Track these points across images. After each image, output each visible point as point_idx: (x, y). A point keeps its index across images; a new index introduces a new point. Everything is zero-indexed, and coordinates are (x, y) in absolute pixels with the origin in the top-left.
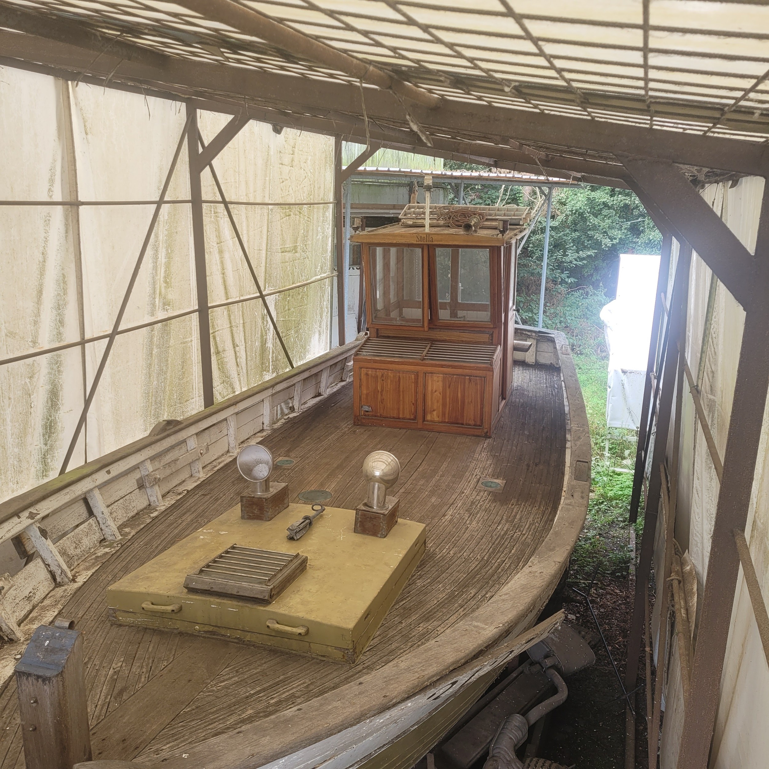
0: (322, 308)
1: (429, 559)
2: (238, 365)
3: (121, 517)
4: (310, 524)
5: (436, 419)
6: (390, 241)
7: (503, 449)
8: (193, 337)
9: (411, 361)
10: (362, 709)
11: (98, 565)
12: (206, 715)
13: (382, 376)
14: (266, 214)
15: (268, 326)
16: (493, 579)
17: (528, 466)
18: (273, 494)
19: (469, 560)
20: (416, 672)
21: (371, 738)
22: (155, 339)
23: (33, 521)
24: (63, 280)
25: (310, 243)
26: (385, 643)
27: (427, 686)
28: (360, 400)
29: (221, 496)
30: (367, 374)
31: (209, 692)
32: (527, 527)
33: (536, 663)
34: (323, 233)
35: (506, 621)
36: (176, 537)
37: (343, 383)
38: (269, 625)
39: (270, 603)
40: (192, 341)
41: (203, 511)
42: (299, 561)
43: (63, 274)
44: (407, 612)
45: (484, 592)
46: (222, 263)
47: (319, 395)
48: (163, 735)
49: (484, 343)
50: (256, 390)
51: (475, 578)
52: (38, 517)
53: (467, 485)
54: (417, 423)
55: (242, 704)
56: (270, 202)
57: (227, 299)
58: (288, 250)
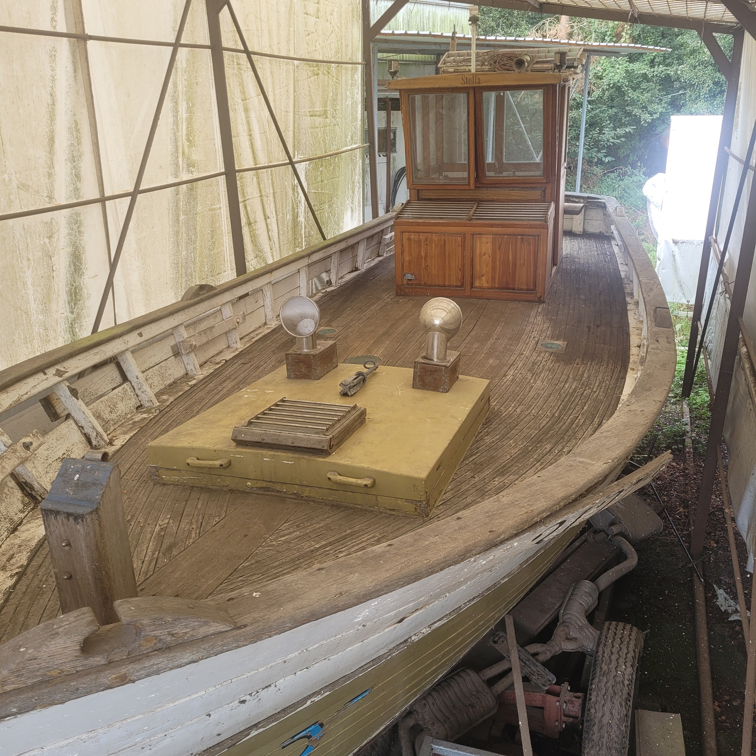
0: (353, 183)
1: (495, 416)
2: (270, 239)
3: (157, 384)
4: (364, 380)
5: (485, 285)
6: (432, 86)
7: (559, 313)
8: (222, 203)
9: (457, 221)
10: (466, 545)
11: (136, 429)
12: (267, 570)
13: (426, 239)
14: (291, 71)
15: (299, 198)
16: (568, 434)
17: (589, 327)
18: (321, 350)
19: (538, 416)
20: (523, 507)
21: (464, 587)
22: (181, 204)
23: (61, 379)
24: (75, 128)
25: (339, 108)
26: (458, 497)
27: (537, 523)
28: (403, 268)
29: (262, 364)
30: (409, 239)
31: (269, 546)
32: (597, 384)
33: (601, 531)
34: (352, 99)
35: (614, 456)
37: (380, 258)
38: (331, 477)
39: (330, 454)
40: (220, 208)
41: (244, 378)
42: (358, 413)
43: (75, 121)
44: (478, 468)
45: (560, 447)
46: (248, 123)
47: (357, 269)
48: (220, 590)
49: (536, 201)
50: (292, 258)
51: (548, 433)
52: (67, 375)
53: (526, 347)
54: (465, 290)
55: (307, 558)
56: (295, 56)
57: (256, 165)
58: (318, 113)
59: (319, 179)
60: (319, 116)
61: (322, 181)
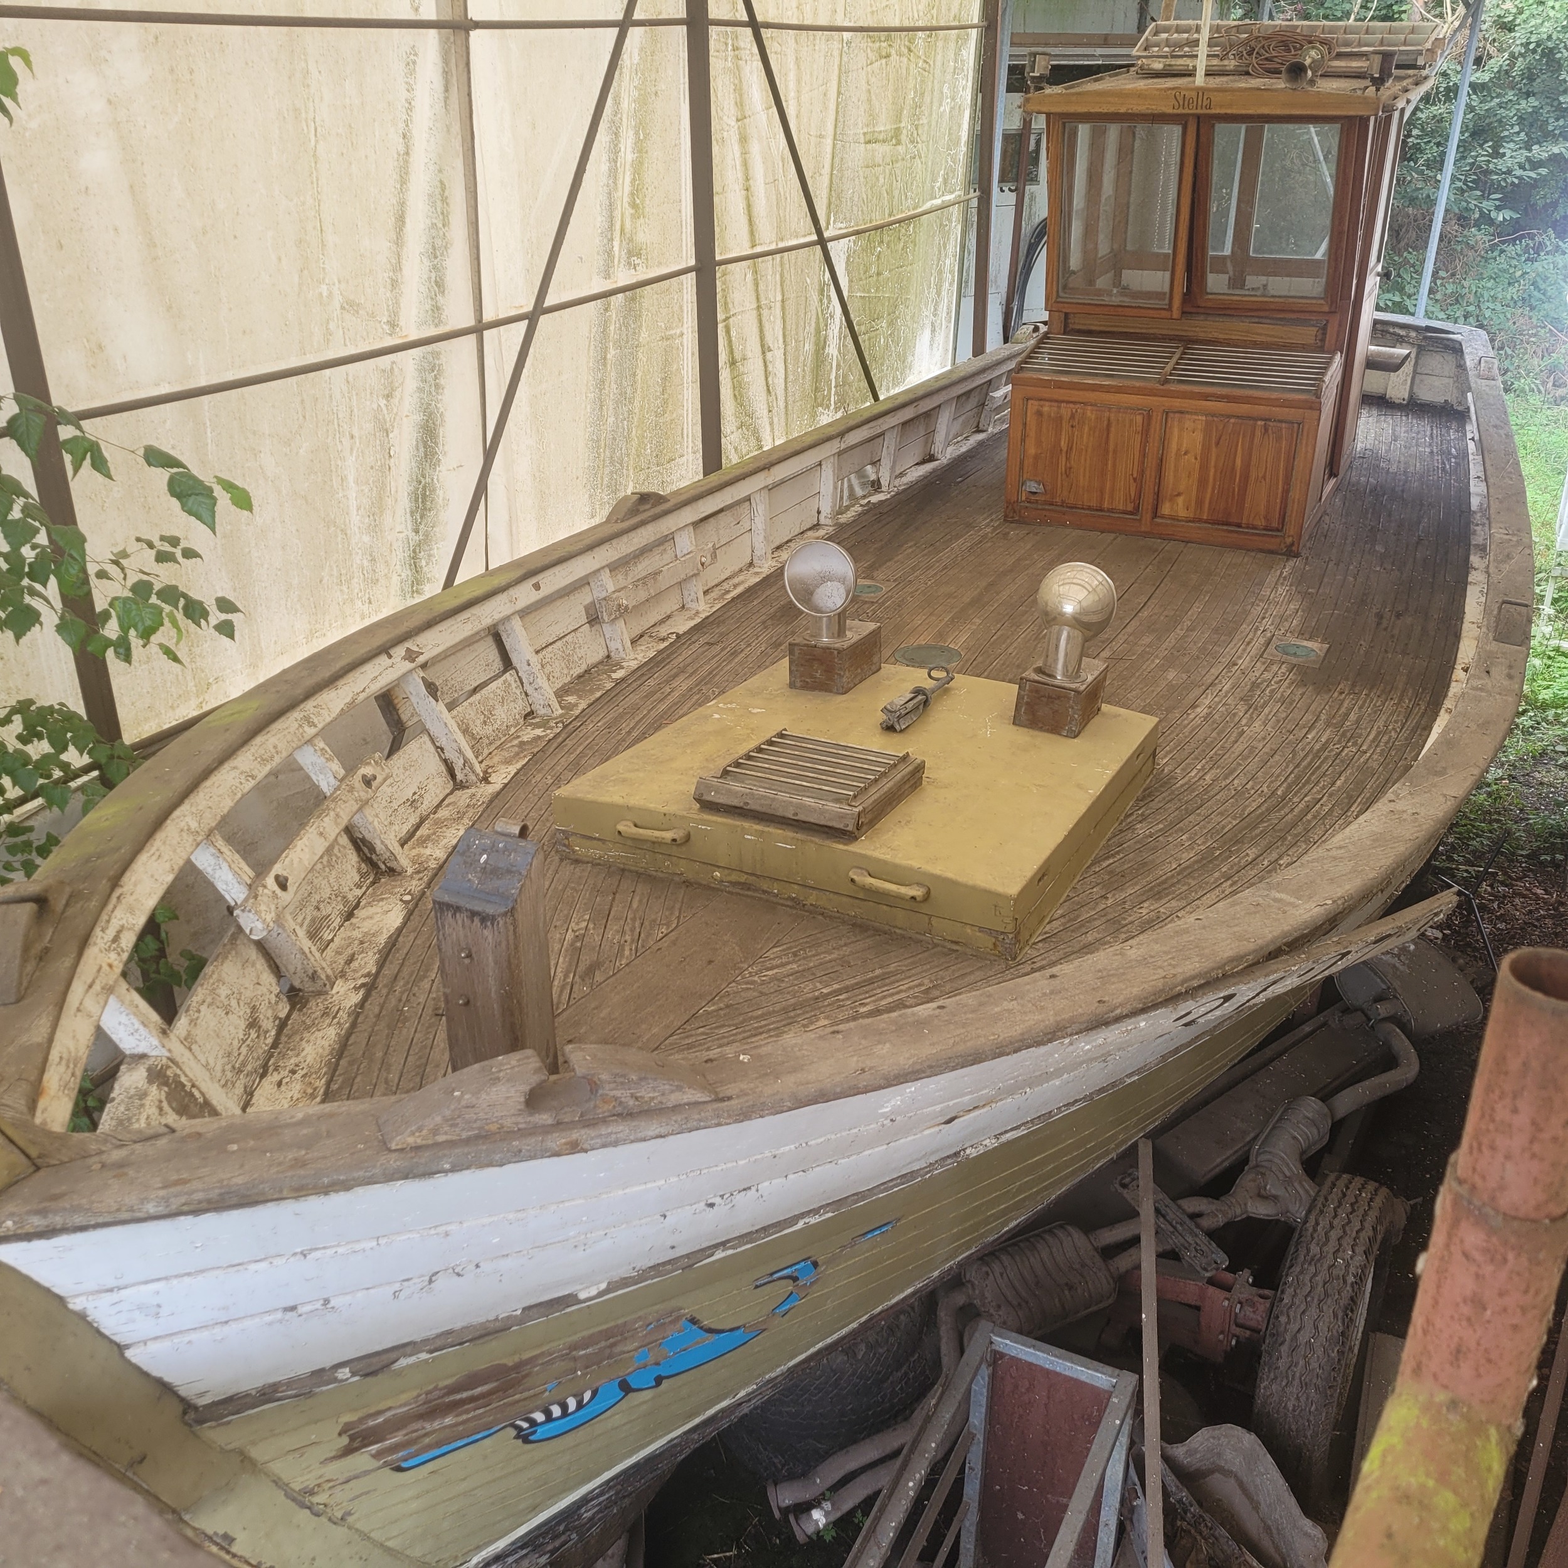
0: (940, 272)
1: (1161, 786)
2: (768, 390)
3: (559, 674)
4: (926, 703)
5: (1182, 513)
6: (1112, 109)
7: (1326, 580)
8: (685, 326)
9: (1137, 384)
10: (1059, 1018)
11: (525, 756)
12: (744, 1021)
13: (1073, 416)
14: (836, 53)
15: (832, 307)
16: (1294, 831)
17: (1380, 616)
18: (852, 641)
19: (1244, 793)
20: (1160, 967)
21: (1057, 1082)
22: (612, 328)
23: (413, 665)
24: (441, 195)
25: (925, 121)
26: (1073, 931)
27: (1180, 995)
28: (1021, 468)
29: (743, 647)
30: (1039, 414)
31: (747, 983)
32: (1371, 737)
33: (1356, 1010)
34: (953, 99)
35: (1339, 894)
36: (662, 717)
37: (981, 437)
38: (855, 877)
39: (856, 839)
40: (682, 334)
41: (710, 673)
42: (910, 768)
43: (441, 182)
44: (1116, 881)
45: (1274, 855)
46: (745, 164)
47: (931, 458)
48: (671, 1044)
49: (1304, 348)
50: (809, 440)
51: (1255, 827)
52: (421, 659)
53: (1244, 650)
54: (1140, 520)
55: (808, 1009)
56: (847, 24)
57: (753, 246)
58: (881, 137)
59: (874, 269)
60: (884, 141)
61: (879, 274)
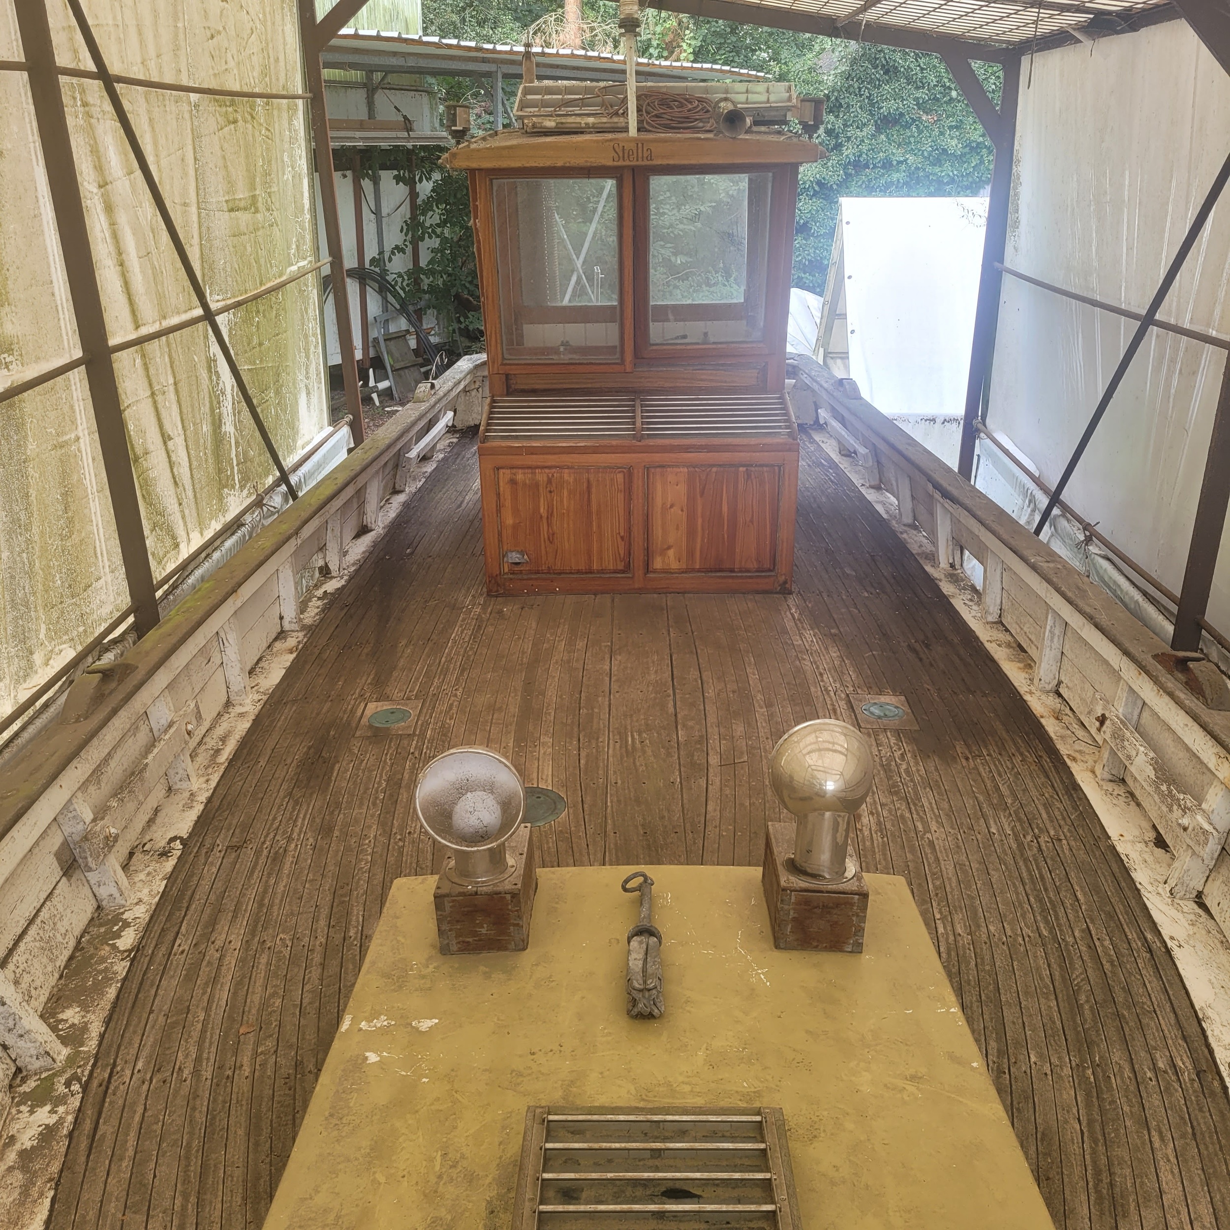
0: (306, 336)
2: (175, 483)
3: (41, 979)
5: (674, 565)
7: (835, 616)
8: (80, 428)
9: (614, 443)
13: (549, 481)
14: (187, 116)
15: (221, 385)
17: (913, 650)
19: (1014, 945)
25: (275, 189)
28: (500, 540)
30: (513, 482)
32: (1044, 815)
34: (293, 168)
37: (401, 498)
40: (78, 439)
46: (115, 236)
47: (366, 528)
49: (748, 390)
54: (632, 578)
56: (191, 84)
57: (137, 327)
58: (241, 205)
59: (255, 341)
60: (245, 209)
61: (261, 344)
